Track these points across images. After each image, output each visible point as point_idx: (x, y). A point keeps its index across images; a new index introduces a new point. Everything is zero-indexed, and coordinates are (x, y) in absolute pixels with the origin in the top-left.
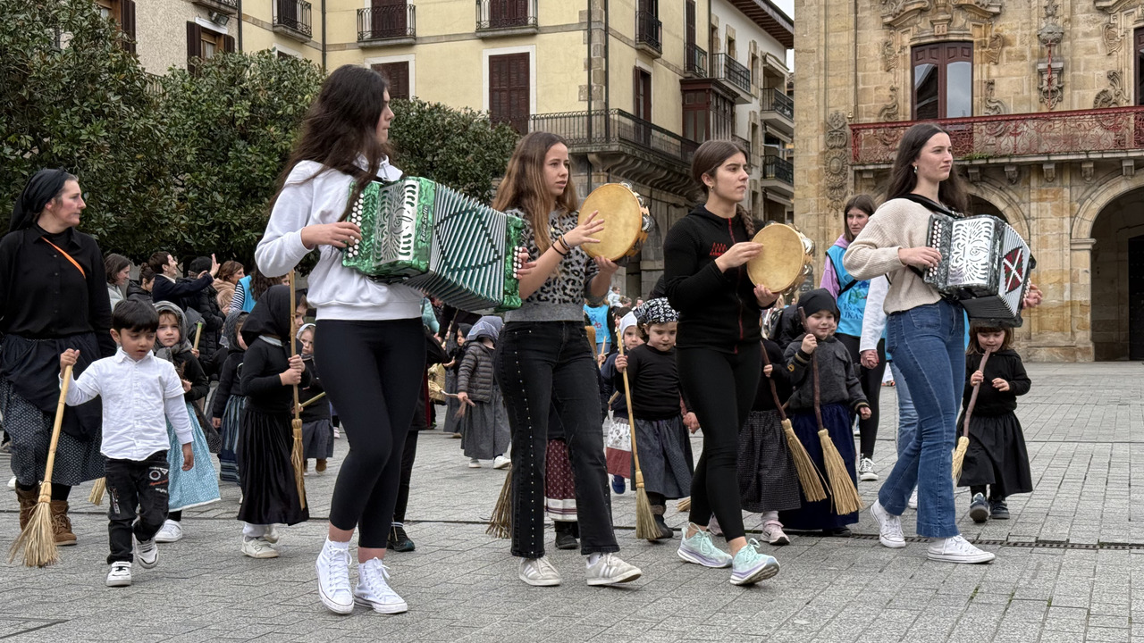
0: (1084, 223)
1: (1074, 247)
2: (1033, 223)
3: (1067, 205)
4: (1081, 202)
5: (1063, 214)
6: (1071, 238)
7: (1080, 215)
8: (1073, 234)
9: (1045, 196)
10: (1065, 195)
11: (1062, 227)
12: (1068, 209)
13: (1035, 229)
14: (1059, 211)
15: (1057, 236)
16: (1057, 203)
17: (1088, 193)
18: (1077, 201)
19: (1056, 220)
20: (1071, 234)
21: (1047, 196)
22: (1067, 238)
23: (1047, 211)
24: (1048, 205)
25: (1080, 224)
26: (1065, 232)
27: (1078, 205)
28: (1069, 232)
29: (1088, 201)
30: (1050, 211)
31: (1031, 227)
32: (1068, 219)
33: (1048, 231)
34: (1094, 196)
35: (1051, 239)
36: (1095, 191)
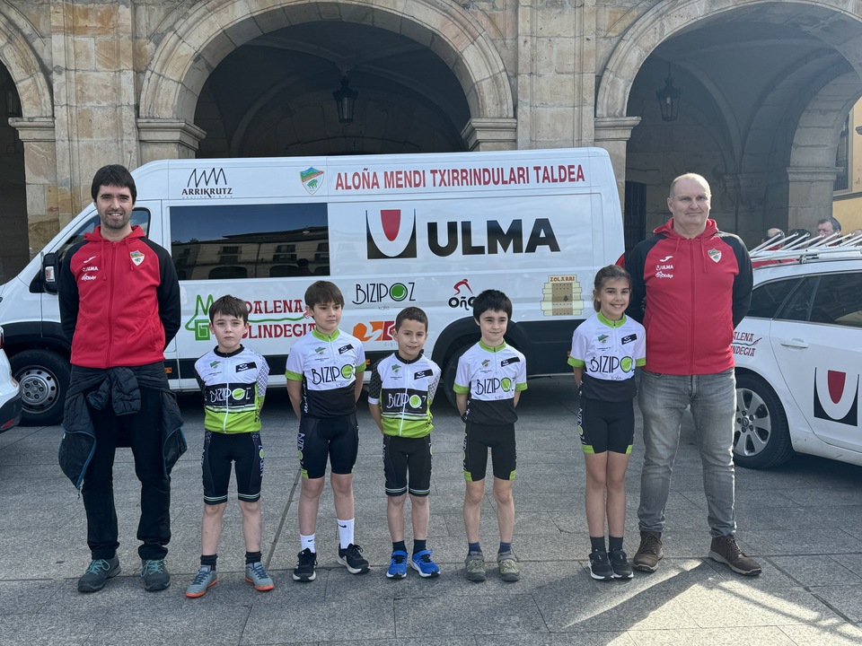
0: (164, 84)
1: (146, 136)
2: (58, 79)
3: (125, 43)
4: (157, 38)
5: (119, 63)
6: (138, 116)
7: (156, 66)
8: (141, 108)
9: (82, 23)
10: (121, 21)
11: (117, 90)
12: (130, 52)
13: (63, 94)
14: (112, 56)
15: (110, 109)
16: (108, 38)
17: (170, 21)
18: (149, 38)
19: (105, 76)
20: (137, 107)
21: (87, 23)
22: (129, 114)
23: (88, 57)
24: (88, 42)
25: (157, 86)
26: (124, 100)
27: (150, 46)
28: (132, 102)
29: (171, 39)
30: (93, 57)
31: (55, 90)
32: (131, 74)
33: (90, 99)
34: (182, 27)
35: (98, 116)
36: (185, 16)
